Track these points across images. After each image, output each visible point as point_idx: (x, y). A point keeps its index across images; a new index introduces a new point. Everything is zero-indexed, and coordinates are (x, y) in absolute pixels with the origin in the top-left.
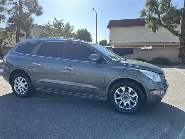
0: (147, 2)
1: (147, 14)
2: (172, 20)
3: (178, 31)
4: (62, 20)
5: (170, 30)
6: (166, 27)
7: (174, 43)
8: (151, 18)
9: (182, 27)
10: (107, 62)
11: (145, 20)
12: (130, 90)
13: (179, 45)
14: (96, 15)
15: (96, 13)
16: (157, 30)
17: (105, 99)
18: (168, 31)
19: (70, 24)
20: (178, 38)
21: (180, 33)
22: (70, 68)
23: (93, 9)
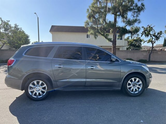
0: (89, 15)
1: (90, 24)
2: (106, 30)
3: (111, 39)
4: (8, 21)
5: (106, 38)
6: (103, 35)
7: (101, 46)
8: (92, 28)
9: (113, 35)
10: (119, 61)
11: (88, 29)
12: (137, 79)
13: (112, 48)
14: (38, 19)
15: (38, 18)
16: (97, 37)
17: (120, 88)
18: (105, 38)
19: (18, 26)
20: (112, 43)
21: (112, 40)
22: (92, 68)
23: (35, 13)
